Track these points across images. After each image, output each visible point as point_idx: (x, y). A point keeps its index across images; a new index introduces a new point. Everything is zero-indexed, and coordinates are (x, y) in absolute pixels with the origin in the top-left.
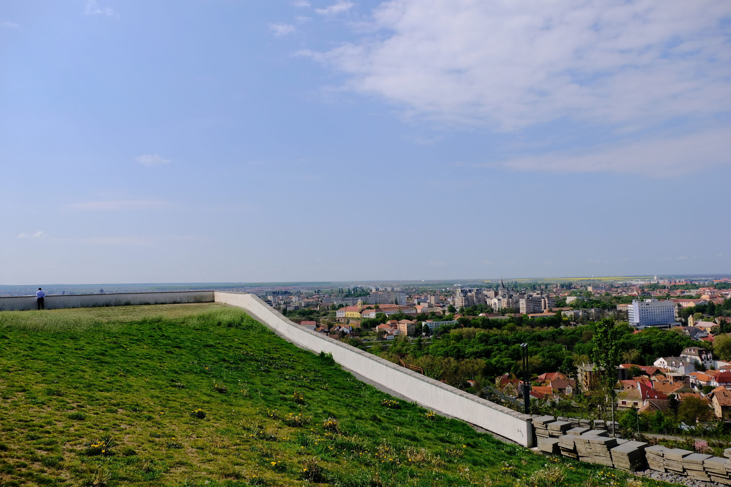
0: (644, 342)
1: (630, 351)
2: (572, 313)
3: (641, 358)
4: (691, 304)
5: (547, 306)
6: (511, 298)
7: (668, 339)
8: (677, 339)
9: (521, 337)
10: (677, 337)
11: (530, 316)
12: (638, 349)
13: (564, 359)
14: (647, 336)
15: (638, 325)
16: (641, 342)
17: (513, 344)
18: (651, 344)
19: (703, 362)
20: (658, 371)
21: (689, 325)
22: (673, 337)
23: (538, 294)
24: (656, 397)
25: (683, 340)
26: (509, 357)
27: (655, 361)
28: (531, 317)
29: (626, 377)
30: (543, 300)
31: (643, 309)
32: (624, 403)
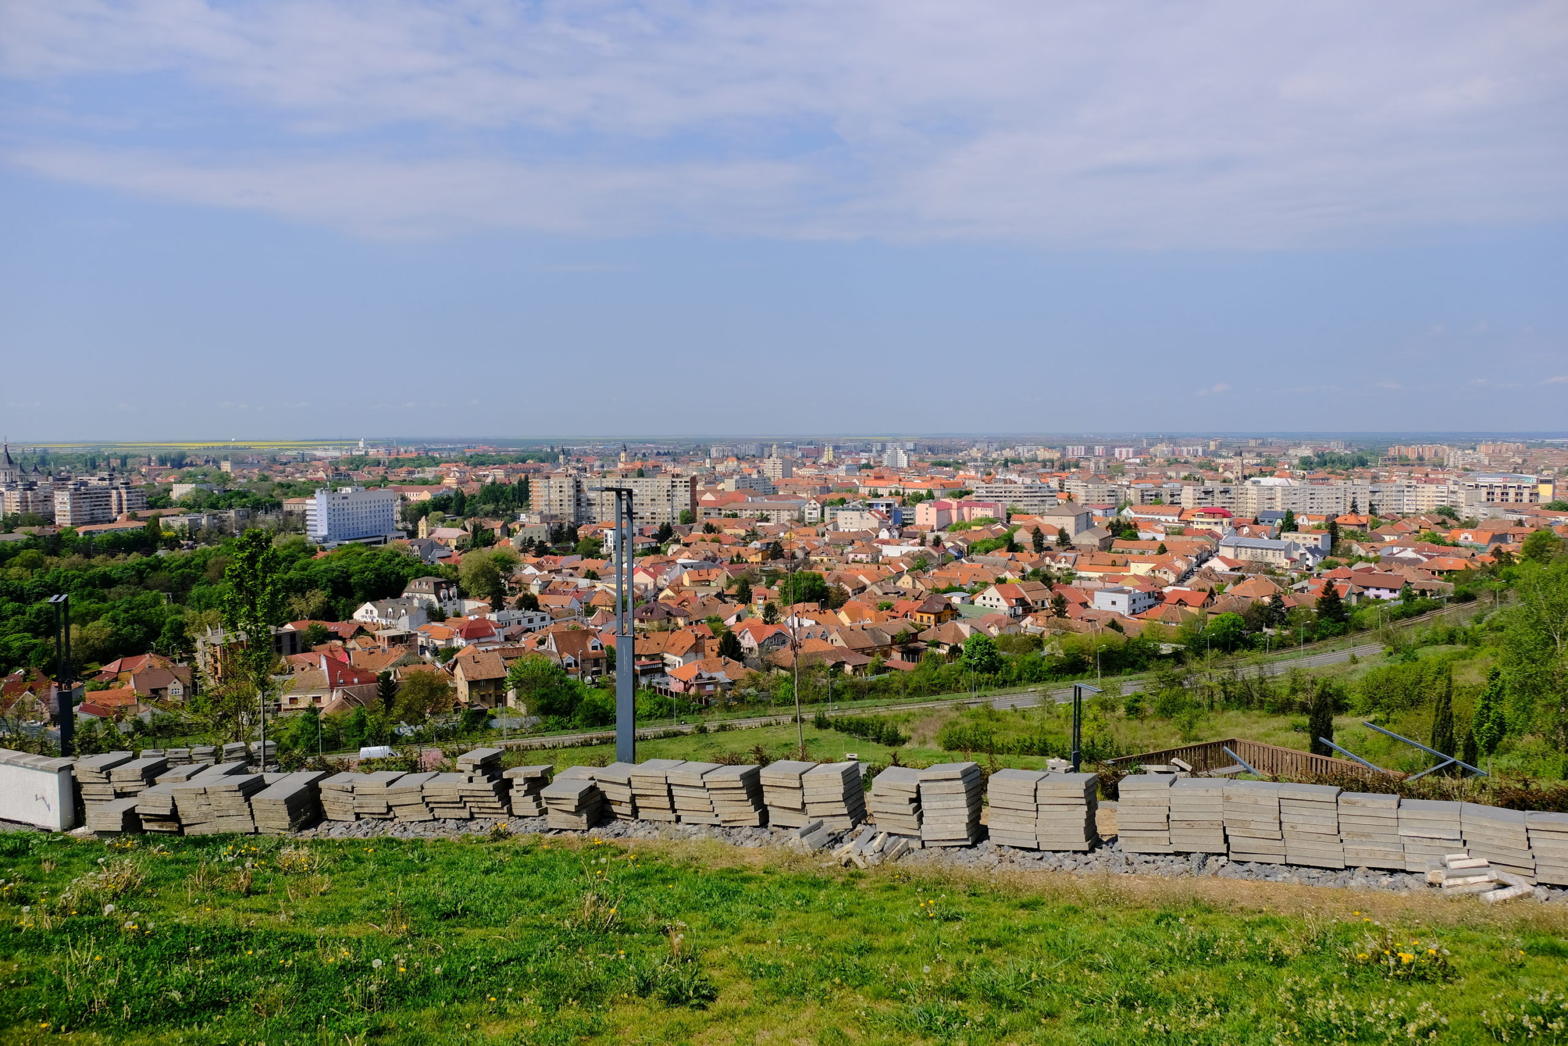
0: (336, 573)
1: (308, 594)
2: (185, 520)
3: (330, 607)
4: (425, 496)
5: (125, 506)
6: (31, 489)
7: (381, 565)
8: (398, 564)
9: (58, 582)
10: (397, 560)
11: (81, 530)
12: (324, 589)
13: (164, 623)
14: (343, 563)
15: (325, 539)
16: (329, 575)
17: (37, 599)
18: (350, 577)
19: (442, 605)
20: (361, 630)
21: (420, 536)
22: (390, 561)
23: (103, 479)
24: (356, 680)
25: (408, 565)
26: (25, 630)
27: (356, 610)
28: (85, 533)
29: (299, 648)
30: (114, 492)
31: (336, 507)
32: (293, 700)
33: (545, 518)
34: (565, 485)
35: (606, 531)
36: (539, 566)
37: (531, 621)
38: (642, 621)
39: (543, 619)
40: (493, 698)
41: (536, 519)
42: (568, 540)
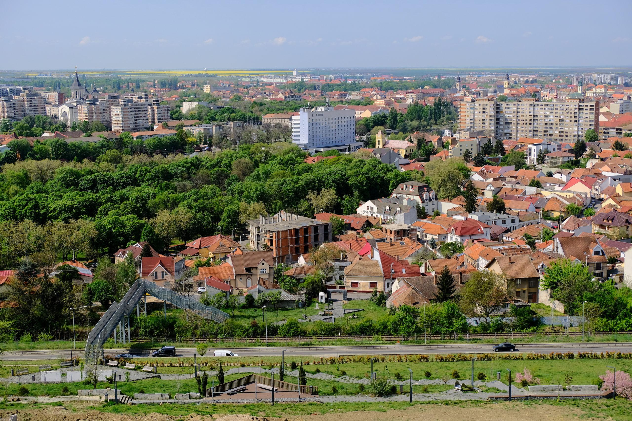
0: (337, 176)
1: (320, 192)
2: (201, 129)
3: (338, 203)
4: (367, 114)
5: (156, 118)
6: (95, 104)
7: (369, 170)
8: (382, 169)
9: (136, 174)
10: (380, 166)
11: (135, 135)
12: (331, 187)
13: (222, 211)
15: (306, 147)
16: (333, 177)
17: (123, 187)
18: (347, 179)
19: (424, 204)
20: (368, 223)
21: (377, 146)
22: (375, 167)
23: (141, 98)
24: (404, 271)
25: (388, 170)
26: (131, 213)
27: (358, 206)
28: (138, 137)
29: (330, 237)
30: (149, 107)
31: (314, 122)
32: (355, 284)
33: (474, 134)
34: (488, 107)
35: (529, 146)
36: (482, 174)
37: (504, 222)
38: (602, 227)
39: (513, 221)
40: (527, 294)
41: (465, 135)
42: (496, 152)
